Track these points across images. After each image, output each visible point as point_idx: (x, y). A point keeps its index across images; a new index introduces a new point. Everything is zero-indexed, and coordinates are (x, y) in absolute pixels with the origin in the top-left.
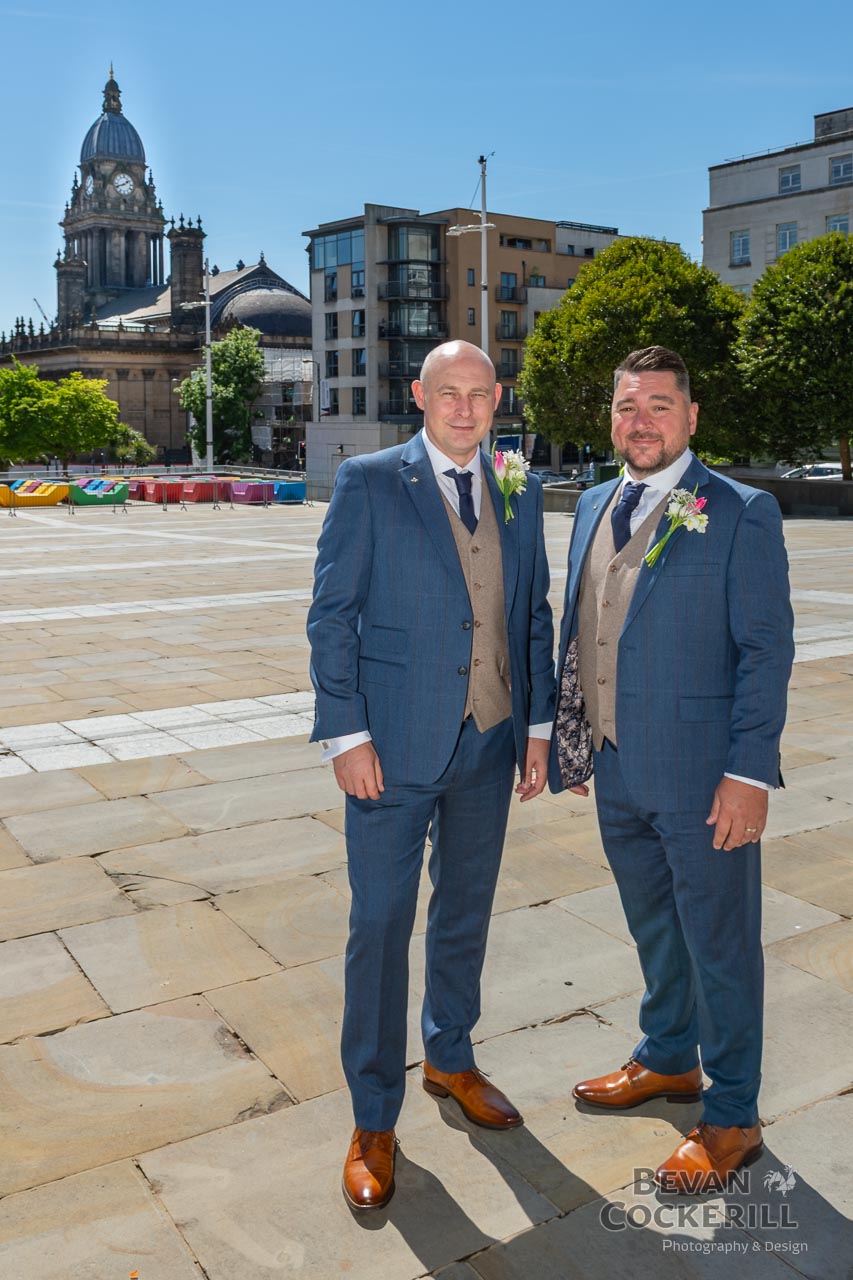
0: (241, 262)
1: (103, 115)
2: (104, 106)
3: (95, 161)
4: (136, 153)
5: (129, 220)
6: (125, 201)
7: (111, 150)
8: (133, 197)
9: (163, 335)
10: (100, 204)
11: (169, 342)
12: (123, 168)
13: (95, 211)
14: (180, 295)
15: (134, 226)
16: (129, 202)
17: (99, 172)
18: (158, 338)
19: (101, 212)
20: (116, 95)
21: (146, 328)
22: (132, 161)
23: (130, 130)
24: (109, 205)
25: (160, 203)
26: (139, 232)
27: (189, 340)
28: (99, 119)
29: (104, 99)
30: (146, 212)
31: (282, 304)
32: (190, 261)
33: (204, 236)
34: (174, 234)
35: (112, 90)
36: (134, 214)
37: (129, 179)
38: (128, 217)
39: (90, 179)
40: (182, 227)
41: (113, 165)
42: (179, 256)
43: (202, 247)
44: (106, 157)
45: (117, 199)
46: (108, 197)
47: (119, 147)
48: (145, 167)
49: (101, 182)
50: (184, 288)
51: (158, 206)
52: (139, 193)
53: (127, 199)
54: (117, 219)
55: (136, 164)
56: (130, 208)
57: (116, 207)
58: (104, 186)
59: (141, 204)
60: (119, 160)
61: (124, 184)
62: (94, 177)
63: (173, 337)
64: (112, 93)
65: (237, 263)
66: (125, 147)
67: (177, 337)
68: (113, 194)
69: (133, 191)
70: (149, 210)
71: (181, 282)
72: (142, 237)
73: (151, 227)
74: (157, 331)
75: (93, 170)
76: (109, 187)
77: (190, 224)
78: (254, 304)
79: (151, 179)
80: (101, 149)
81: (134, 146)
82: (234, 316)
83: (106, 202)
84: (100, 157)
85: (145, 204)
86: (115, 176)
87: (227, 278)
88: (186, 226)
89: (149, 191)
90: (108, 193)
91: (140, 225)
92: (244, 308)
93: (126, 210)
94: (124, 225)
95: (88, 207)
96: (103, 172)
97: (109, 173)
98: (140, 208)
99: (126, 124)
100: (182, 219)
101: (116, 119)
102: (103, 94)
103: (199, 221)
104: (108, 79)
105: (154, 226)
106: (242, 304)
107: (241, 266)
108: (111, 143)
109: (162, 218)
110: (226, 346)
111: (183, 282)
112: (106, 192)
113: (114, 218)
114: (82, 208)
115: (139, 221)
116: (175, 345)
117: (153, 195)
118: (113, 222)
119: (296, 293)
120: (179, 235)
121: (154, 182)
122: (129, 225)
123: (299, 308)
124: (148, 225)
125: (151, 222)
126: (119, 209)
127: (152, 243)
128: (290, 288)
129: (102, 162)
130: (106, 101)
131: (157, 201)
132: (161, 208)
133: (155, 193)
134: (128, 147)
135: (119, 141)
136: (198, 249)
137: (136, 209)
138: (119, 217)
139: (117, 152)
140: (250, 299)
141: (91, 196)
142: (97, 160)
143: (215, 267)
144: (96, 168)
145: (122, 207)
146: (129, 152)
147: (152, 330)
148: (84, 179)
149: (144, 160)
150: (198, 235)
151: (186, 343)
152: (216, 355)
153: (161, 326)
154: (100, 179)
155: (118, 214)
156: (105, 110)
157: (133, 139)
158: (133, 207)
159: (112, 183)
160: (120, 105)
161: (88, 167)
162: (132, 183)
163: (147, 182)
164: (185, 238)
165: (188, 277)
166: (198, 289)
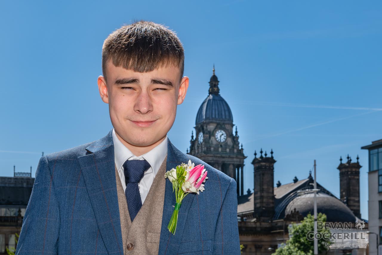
0: (296, 178)
1: (209, 96)
2: (209, 91)
3: (204, 123)
4: (227, 117)
5: (223, 157)
6: (221, 146)
7: (214, 116)
8: (226, 143)
9: (252, 224)
10: (207, 148)
11: (255, 228)
12: (220, 126)
13: (205, 152)
14: (260, 199)
15: (227, 160)
16: (223, 146)
17: (207, 130)
18: (249, 225)
19: (208, 153)
20: (216, 84)
21: (242, 219)
22: (226, 122)
23: (224, 104)
24: (212, 149)
25: (242, 146)
26: (229, 164)
27: (268, 226)
28: (206, 99)
29: (209, 87)
30: (233, 152)
31: (325, 202)
32: (266, 178)
33: (275, 162)
34: (257, 161)
35: (214, 81)
36: (226, 153)
37: (224, 133)
38: (223, 155)
39: (201, 134)
40: (261, 157)
41: (215, 125)
42: (260, 175)
43: (273, 169)
44: (211, 121)
45: (217, 145)
46: (212, 144)
47: (218, 114)
48: (233, 125)
49: (208, 135)
50: (263, 194)
51: (240, 148)
52: (230, 141)
53: (223, 144)
54: (217, 157)
55: (228, 124)
56: (224, 150)
57: (216, 150)
58: (210, 138)
59: (231, 147)
60: (218, 122)
61: (220, 136)
62: (204, 133)
63: (258, 224)
64: (214, 83)
65: (294, 178)
66: (222, 114)
67: (260, 224)
68: (214, 143)
69: (226, 140)
70: (235, 151)
71: (260, 191)
72: (231, 167)
73: (236, 161)
74: (247, 221)
75: (203, 129)
76: (212, 138)
77: (266, 155)
78: (306, 203)
79: (236, 132)
80: (208, 116)
81: (227, 113)
82: (297, 210)
83: (210, 147)
84: (207, 121)
85: (233, 147)
86: (216, 131)
87: (287, 188)
88: (264, 156)
89: (235, 139)
90: (212, 141)
91: (230, 160)
92: (301, 205)
93: (222, 151)
94: (221, 160)
95: (200, 151)
96: (209, 130)
97: (212, 130)
98: (230, 150)
99: (222, 100)
100: (261, 152)
101: (216, 98)
102: (209, 84)
103: (272, 153)
104: (212, 75)
105: (238, 160)
106: (299, 203)
107: (296, 180)
108: (214, 113)
109: (243, 155)
110: (305, 226)
111: (262, 190)
112: (210, 141)
113: (215, 157)
114: (197, 151)
115: (230, 157)
116: (259, 229)
117: (238, 141)
118: (215, 159)
119: (332, 195)
120: (260, 162)
121: (238, 134)
122: (224, 160)
123: (335, 205)
124: (235, 159)
125: (237, 158)
126: (218, 151)
127: (237, 171)
128: (328, 193)
129: (208, 124)
130: (210, 88)
131: (240, 145)
132: (242, 149)
133: (239, 140)
134: (223, 113)
135: (218, 111)
136: (271, 170)
137: (228, 150)
138: (218, 155)
139: (217, 117)
140: (304, 200)
141: (201, 144)
142: (205, 123)
143: (279, 182)
144: (205, 127)
145: (220, 149)
146: (224, 117)
147: (245, 220)
148: (197, 135)
149: (232, 121)
150: (271, 161)
151: (266, 228)
152: (298, 232)
153: (249, 218)
154: (207, 134)
155: (217, 154)
156: (210, 93)
157: (226, 109)
158: (226, 149)
159: (214, 135)
160: (218, 90)
161: (200, 128)
162: (225, 135)
163: (234, 134)
164: (263, 164)
165: (265, 187)
166: (271, 195)
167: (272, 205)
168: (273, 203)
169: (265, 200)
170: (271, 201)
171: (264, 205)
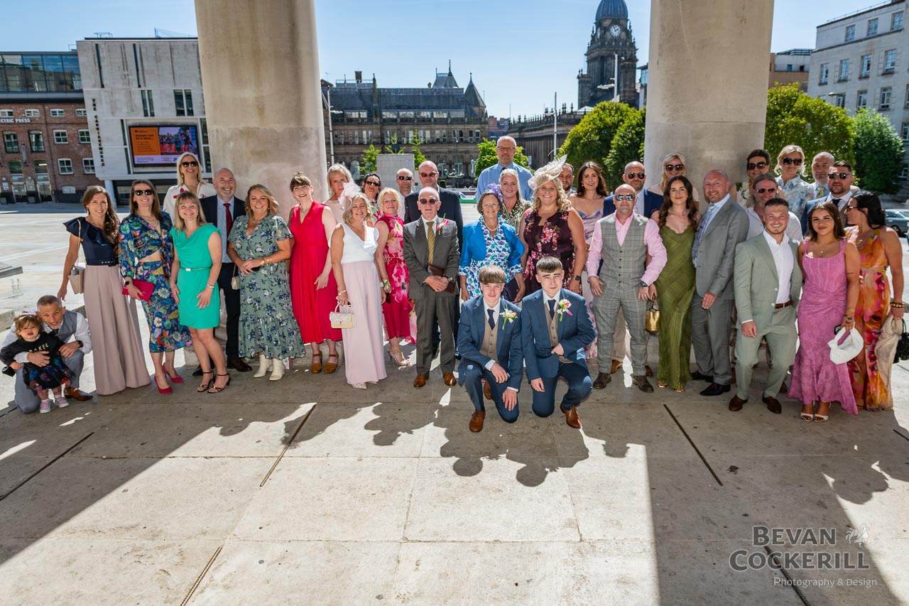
4: (623, 13)
6: (615, 40)
7: (609, 13)
8: (620, 37)
10: (602, 43)
12: (615, 22)
13: (599, 47)
15: (619, 53)
16: (617, 40)
19: (602, 48)
22: (620, 18)
24: (606, 43)
30: (626, 45)
36: (619, 47)
37: (618, 28)
38: (616, 49)
41: (611, 21)
44: (606, 17)
45: (611, 39)
46: (606, 39)
47: (614, 11)
49: (603, 31)
52: (623, 35)
55: (622, 19)
56: (617, 44)
57: (610, 44)
58: (605, 33)
59: (624, 41)
60: (613, 18)
61: (616, 31)
62: (600, 28)
66: (617, 10)
68: (609, 37)
69: (620, 34)
70: (628, 44)
76: (607, 33)
80: (604, 13)
81: (622, 9)
84: (603, 17)
85: (626, 41)
86: (611, 27)
89: (629, 33)
90: (607, 36)
91: (623, 52)
93: (615, 45)
94: (614, 53)
95: (596, 45)
96: (604, 26)
97: (608, 26)
98: (623, 43)
105: (630, 52)
108: (610, 9)
112: (605, 36)
113: (608, 50)
115: (622, 50)
118: (608, 52)
124: (627, 52)
125: (628, 50)
126: (612, 45)
129: (604, 20)
135: (614, 7)
137: (621, 44)
138: (611, 49)
139: (613, 13)
142: (602, 19)
144: (601, 23)
145: (613, 43)
146: (619, 13)
148: (597, 30)
154: (603, 29)
155: (611, 47)
157: (621, 5)
158: (619, 43)
159: (609, 31)
161: (598, 23)
162: (620, 30)
164: (627, 63)
165: (628, 83)
166: (633, 89)
167: (633, 98)
168: (634, 96)
169: (627, 94)
170: (632, 94)
171: (626, 98)
